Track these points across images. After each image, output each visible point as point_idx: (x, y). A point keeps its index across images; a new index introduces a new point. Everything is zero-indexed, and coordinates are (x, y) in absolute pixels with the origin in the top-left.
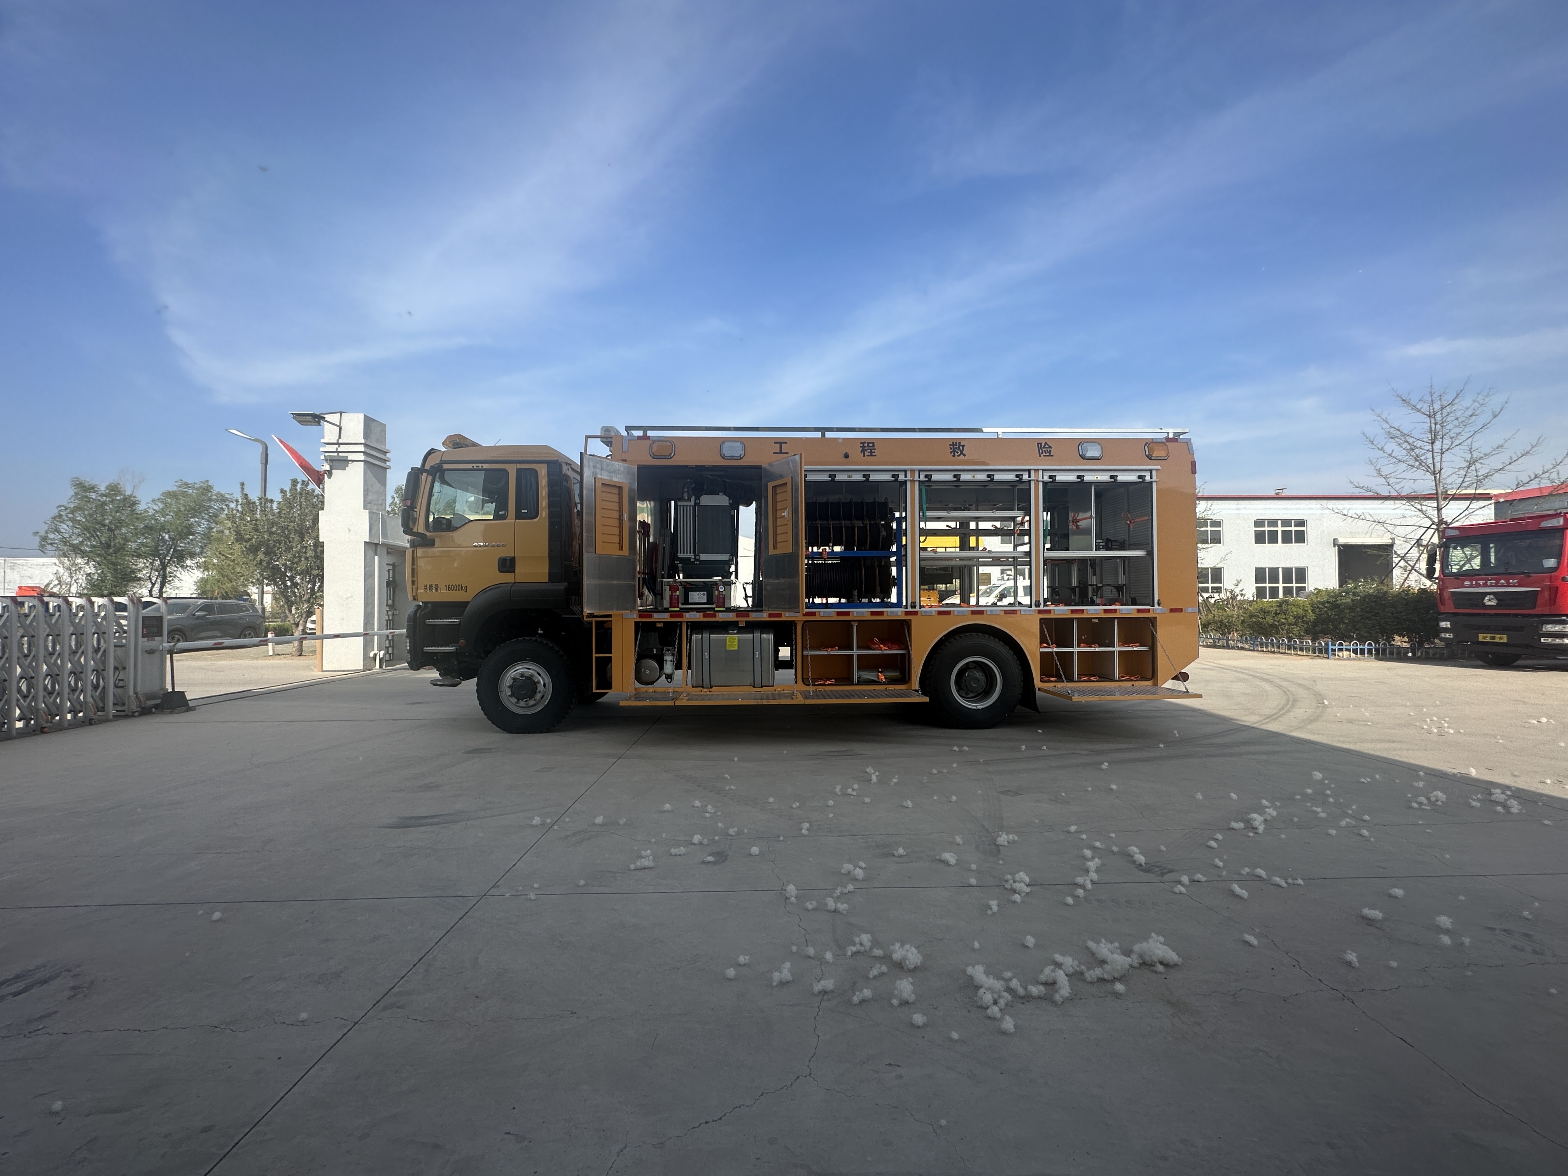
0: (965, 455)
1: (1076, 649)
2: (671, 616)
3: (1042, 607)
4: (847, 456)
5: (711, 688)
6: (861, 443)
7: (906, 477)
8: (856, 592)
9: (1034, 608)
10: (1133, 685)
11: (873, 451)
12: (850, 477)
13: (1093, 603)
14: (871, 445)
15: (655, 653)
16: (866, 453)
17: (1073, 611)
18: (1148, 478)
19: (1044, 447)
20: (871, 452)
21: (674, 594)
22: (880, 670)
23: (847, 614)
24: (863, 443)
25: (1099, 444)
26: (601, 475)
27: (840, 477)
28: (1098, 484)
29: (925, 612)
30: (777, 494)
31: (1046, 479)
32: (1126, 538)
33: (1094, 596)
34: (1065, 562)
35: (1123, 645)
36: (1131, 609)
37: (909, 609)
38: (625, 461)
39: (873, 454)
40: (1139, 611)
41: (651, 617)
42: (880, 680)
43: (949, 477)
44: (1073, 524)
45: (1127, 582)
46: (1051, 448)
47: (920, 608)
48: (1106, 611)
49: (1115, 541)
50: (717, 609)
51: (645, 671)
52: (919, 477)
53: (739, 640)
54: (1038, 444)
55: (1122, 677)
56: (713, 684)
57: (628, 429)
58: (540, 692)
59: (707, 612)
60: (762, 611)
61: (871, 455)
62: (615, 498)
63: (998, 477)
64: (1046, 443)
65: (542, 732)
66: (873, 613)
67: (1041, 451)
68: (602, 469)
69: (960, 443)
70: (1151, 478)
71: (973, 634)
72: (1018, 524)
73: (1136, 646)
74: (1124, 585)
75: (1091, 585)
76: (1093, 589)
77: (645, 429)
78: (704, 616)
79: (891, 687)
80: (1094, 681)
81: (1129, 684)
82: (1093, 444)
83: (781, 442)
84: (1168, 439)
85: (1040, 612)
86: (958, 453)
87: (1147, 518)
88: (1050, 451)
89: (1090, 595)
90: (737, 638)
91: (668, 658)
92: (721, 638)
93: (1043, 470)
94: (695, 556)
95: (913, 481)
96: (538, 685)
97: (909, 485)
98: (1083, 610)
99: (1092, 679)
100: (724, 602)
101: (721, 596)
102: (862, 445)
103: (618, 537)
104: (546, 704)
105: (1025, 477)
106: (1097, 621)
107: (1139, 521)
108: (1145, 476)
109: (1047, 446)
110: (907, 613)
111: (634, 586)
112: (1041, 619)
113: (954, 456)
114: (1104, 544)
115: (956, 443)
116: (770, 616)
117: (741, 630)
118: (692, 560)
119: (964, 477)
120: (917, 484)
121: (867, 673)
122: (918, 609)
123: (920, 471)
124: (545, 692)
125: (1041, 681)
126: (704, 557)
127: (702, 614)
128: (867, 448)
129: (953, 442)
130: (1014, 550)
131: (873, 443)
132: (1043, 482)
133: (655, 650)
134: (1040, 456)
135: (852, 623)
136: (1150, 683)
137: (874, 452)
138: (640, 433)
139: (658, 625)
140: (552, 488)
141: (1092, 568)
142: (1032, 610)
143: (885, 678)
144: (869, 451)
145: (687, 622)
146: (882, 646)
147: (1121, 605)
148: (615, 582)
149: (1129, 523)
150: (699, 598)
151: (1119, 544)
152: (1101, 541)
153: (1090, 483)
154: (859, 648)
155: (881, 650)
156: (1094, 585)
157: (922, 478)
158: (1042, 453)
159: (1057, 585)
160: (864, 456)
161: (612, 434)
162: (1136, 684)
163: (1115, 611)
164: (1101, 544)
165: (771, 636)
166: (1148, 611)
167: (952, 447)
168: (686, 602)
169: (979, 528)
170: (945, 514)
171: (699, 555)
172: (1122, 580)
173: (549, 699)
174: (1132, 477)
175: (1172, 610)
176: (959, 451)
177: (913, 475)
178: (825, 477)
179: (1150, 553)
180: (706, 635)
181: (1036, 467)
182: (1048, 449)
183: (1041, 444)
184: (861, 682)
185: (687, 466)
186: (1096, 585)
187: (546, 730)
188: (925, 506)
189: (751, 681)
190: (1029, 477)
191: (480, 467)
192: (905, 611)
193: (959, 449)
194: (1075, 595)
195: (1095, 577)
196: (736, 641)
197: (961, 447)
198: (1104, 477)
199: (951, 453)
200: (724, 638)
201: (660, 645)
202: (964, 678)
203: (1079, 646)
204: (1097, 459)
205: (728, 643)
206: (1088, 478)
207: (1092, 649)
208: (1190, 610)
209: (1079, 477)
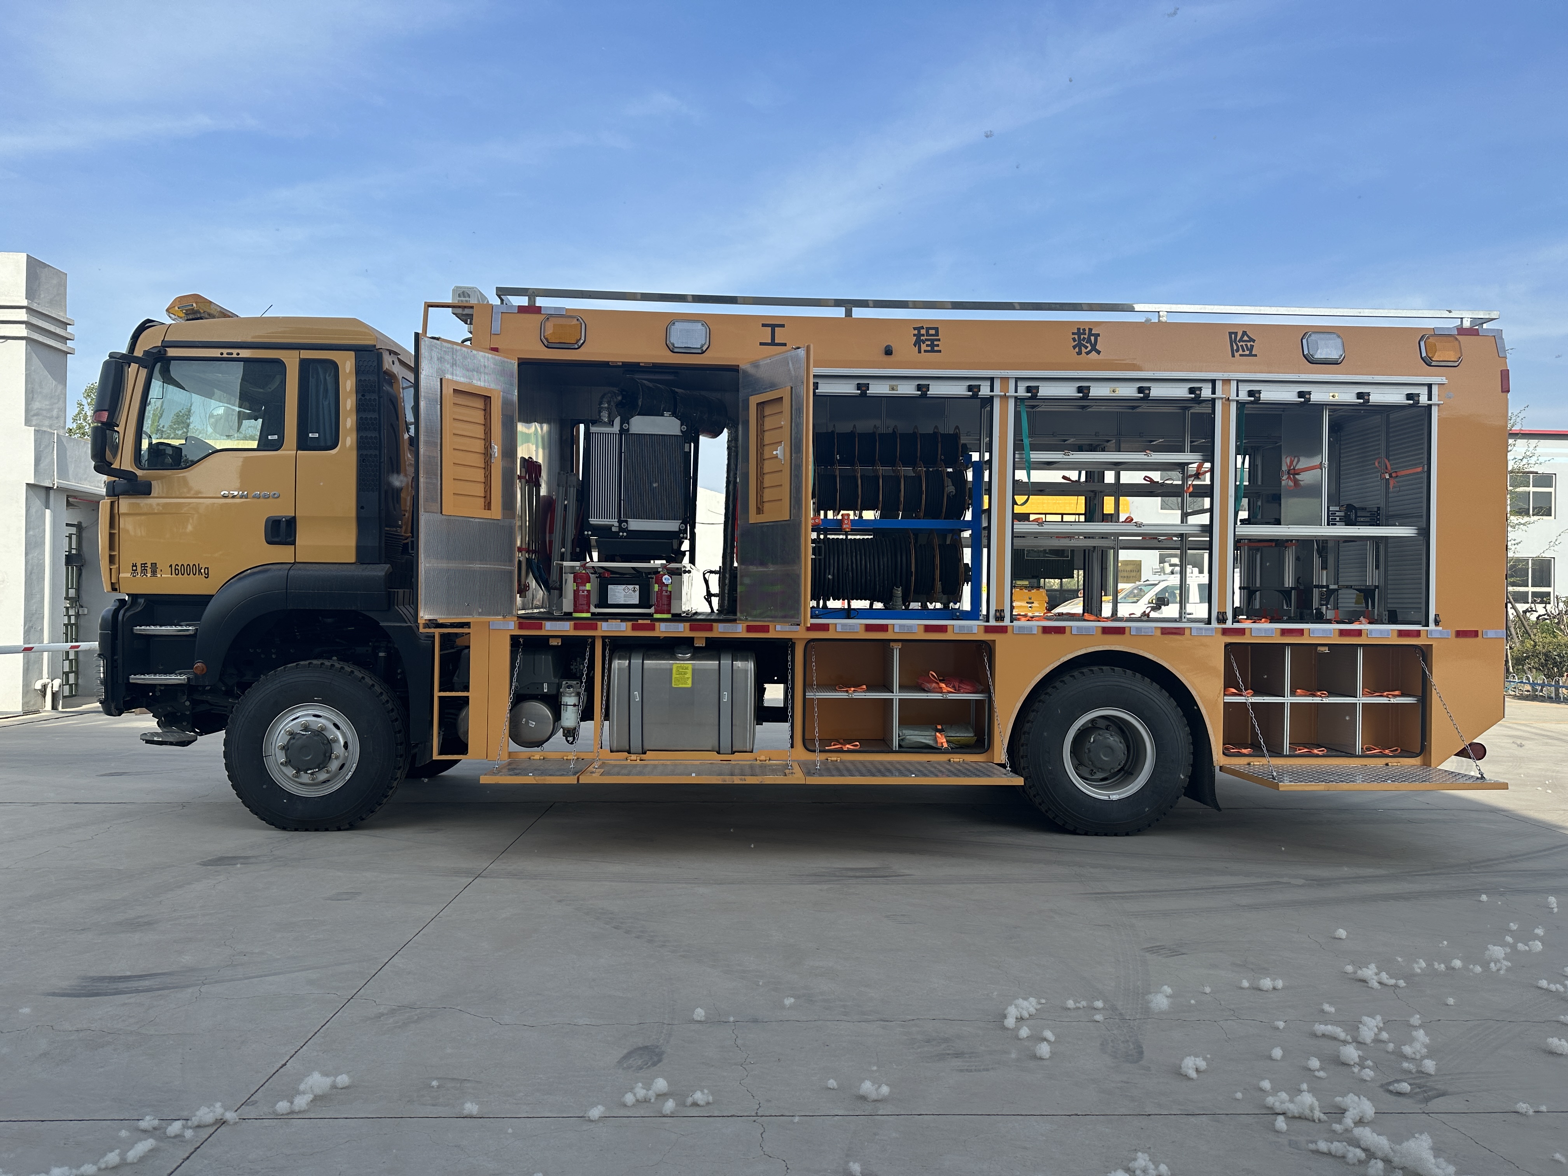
0: (1099, 352)
1: (1288, 700)
2: (576, 627)
3: (1229, 624)
4: (888, 352)
5: (645, 753)
6: (915, 329)
7: (992, 390)
8: (899, 592)
9: (1214, 624)
10: (1387, 765)
11: (936, 343)
12: (893, 389)
13: (1320, 618)
14: (932, 332)
15: (545, 691)
16: (924, 347)
17: (1284, 632)
18: (1423, 400)
19: (1241, 340)
20: (932, 345)
21: (581, 588)
22: (939, 727)
23: (884, 628)
24: (919, 329)
25: (1339, 337)
26: (452, 374)
27: (877, 389)
28: (1335, 408)
29: (1020, 628)
30: (764, 417)
31: (1243, 396)
32: (1382, 505)
33: (1322, 605)
34: (1274, 544)
35: (1371, 694)
36: (1388, 631)
37: (992, 622)
38: (495, 350)
39: (936, 348)
40: (1401, 634)
41: (540, 627)
42: (939, 745)
43: (1069, 391)
44: (1289, 478)
45: (1382, 584)
46: (1254, 341)
47: (1011, 622)
48: (1342, 633)
49: (1364, 509)
50: (657, 616)
51: (527, 722)
52: (1016, 391)
53: (693, 670)
54: (1231, 334)
55: (1369, 749)
56: (646, 747)
57: (502, 292)
58: (337, 758)
59: (640, 622)
60: (734, 621)
61: (932, 351)
62: (479, 416)
63: (1158, 391)
64: (1244, 333)
65: (339, 829)
66: (928, 629)
67: (1235, 348)
68: (454, 364)
69: (1090, 330)
70: (1430, 399)
71: (1104, 668)
72: (1191, 476)
73: (1395, 696)
74: (1377, 587)
75: (1317, 586)
76: (1321, 594)
77: (532, 294)
78: (634, 628)
79: (957, 758)
80: (1317, 756)
81: (1381, 762)
82: (1328, 336)
83: (773, 326)
84: (1461, 331)
85: (1225, 632)
86: (1086, 347)
87: (1419, 469)
88: (1252, 346)
89: (1315, 604)
90: (690, 667)
91: (570, 700)
92: (663, 667)
93: (1238, 381)
94: (620, 522)
95: (1004, 398)
96: (334, 745)
97: (997, 404)
98: (1302, 630)
99: (1316, 751)
100: (669, 604)
101: (664, 593)
102: (916, 332)
103: (483, 485)
104: (348, 778)
105: (1206, 392)
106: (1326, 650)
107: (1403, 476)
108: (1418, 395)
109: (1246, 338)
110: (988, 630)
111: (511, 573)
112: (1227, 645)
113: (1079, 353)
114: (1342, 514)
115: (1084, 330)
116: (749, 629)
117: (698, 653)
118: (614, 529)
119: (1098, 391)
120: (1011, 403)
121: (916, 733)
122: (1007, 622)
123: (1017, 379)
124: (346, 758)
125: (1224, 753)
126: (635, 525)
127: (630, 624)
128: (926, 337)
129: (1079, 329)
130: (1182, 522)
131: (937, 329)
132: (1237, 401)
133: (545, 685)
134: (1233, 356)
135: (892, 644)
136: (1416, 761)
137: (938, 345)
138: (524, 301)
139: (554, 642)
140: (363, 395)
141: (1320, 556)
142: (1212, 629)
143: (947, 741)
144: (929, 343)
145: (604, 638)
146: (943, 685)
147: (1369, 623)
148: (477, 566)
149: (1387, 477)
150: (625, 596)
151: (1368, 514)
152: (1337, 508)
153: (1321, 406)
154: (902, 688)
155: (941, 693)
156: (1323, 587)
157: (1022, 392)
158: (1237, 351)
159: (1258, 585)
160: (920, 352)
161: (473, 301)
162: (1393, 762)
163: (1359, 633)
164: (1338, 514)
165: (750, 666)
166: (1418, 634)
167: (1076, 337)
168: (603, 601)
169: (1121, 482)
170: (1060, 456)
171: (626, 522)
172: (1372, 578)
173: (353, 770)
174: (1396, 397)
175: (1459, 634)
176: (1088, 345)
177: (1005, 388)
178: (849, 388)
179: (1425, 532)
180: (636, 662)
181: (1226, 376)
182: (1249, 344)
183: (1236, 334)
184: (904, 748)
185: (606, 364)
186: (1327, 587)
187: (348, 826)
188: (1026, 442)
189: (712, 742)
190: (1214, 392)
191: (235, 355)
192: (986, 627)
193: (1089, 341)
194: (1289, 604)
195: (1325, 572)
196: (689, 672)
197: (1093, 338)
198: (1347, 396)
199: (1074, 347)
200: (668, 667)
201: (555, 677)
202: (1088, 745)
203: (1293, 693)
204: (1335, 363)
205: (674, 676)
206: (1318, 395)
207: (1317, 700)
208: (1491, 634)
209: (1301, 394)
